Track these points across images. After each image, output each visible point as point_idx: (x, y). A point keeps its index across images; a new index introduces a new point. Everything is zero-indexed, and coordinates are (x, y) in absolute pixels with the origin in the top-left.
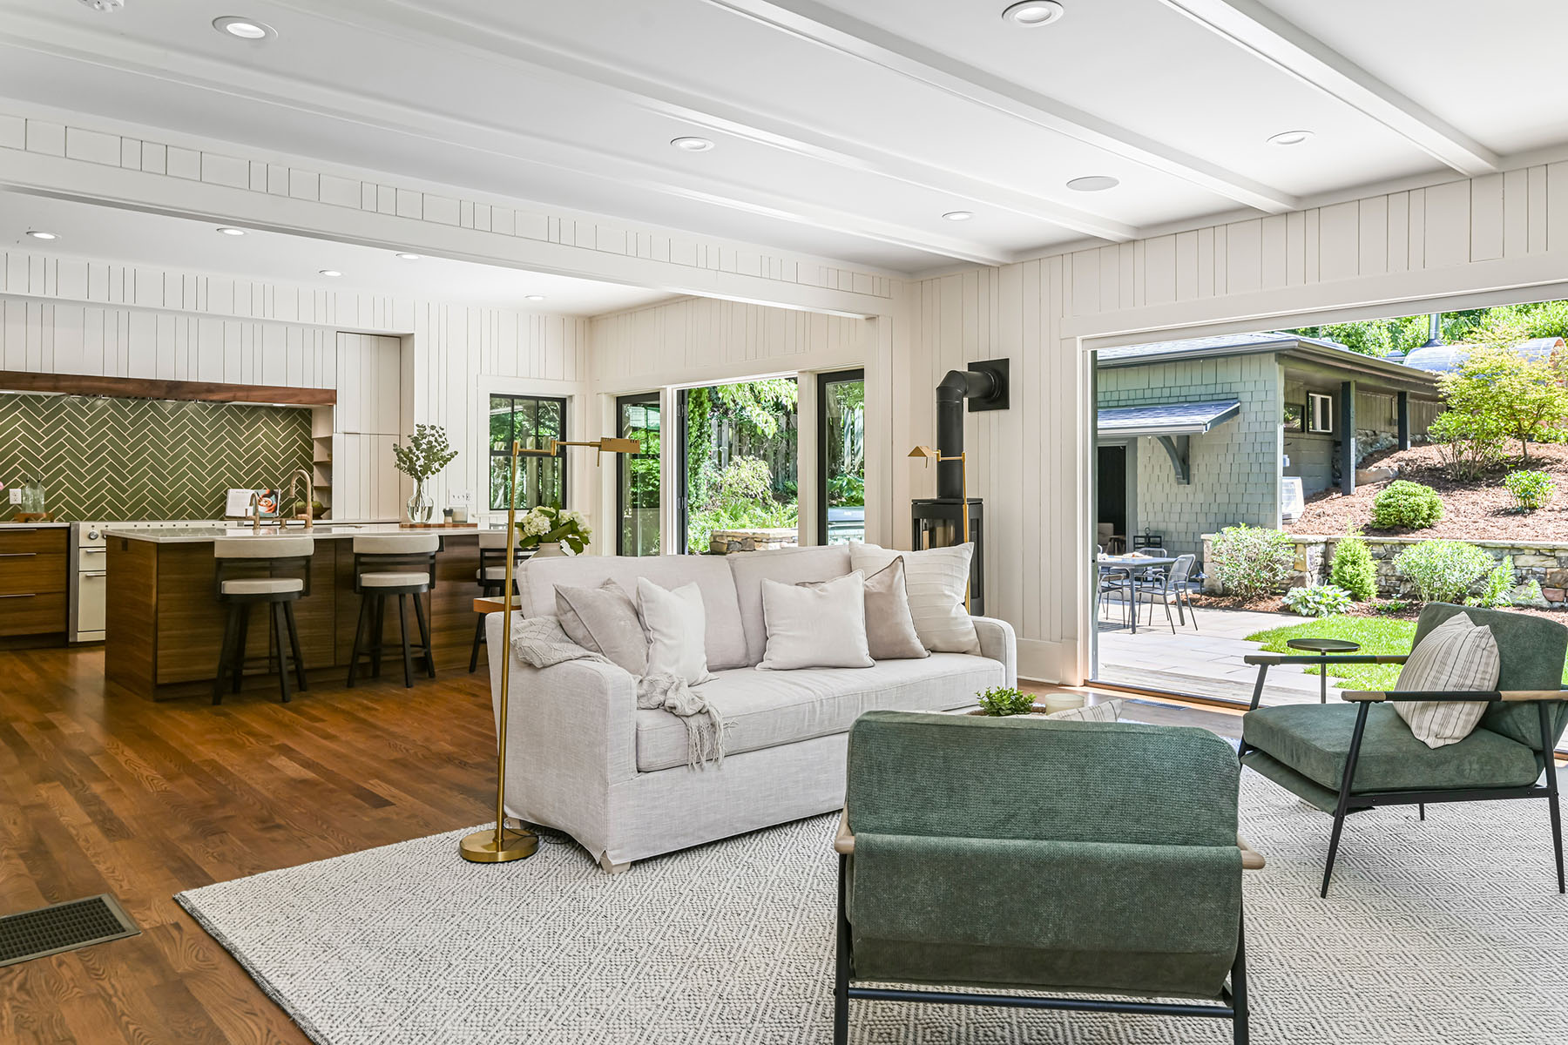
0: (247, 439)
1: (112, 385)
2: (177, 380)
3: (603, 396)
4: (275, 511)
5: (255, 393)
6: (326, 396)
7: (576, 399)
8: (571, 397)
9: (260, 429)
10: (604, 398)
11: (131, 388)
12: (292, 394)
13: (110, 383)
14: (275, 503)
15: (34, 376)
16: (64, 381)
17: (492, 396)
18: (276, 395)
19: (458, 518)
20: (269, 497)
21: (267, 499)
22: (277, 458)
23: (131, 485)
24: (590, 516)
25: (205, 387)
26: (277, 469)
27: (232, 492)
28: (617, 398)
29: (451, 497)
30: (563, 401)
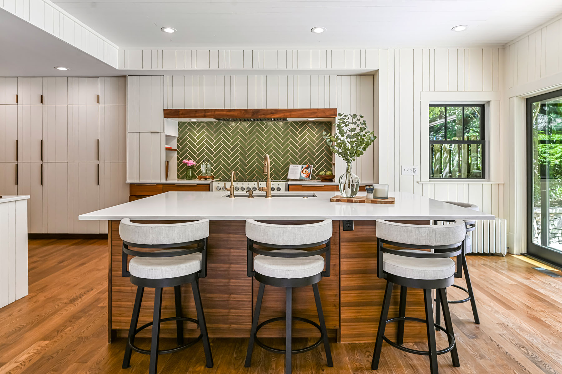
0: (300, 139)
1: (228, 113)
2: (257, 108)
3: (515, 98)
4: (309, 177)
5: (294, 113)
6: (332, 112)
7: (492, 104)
8: (488, 102)
9: (306, 133)
10: (516, 100)
11: (236, 114)
12: (313, 112)
13: (227, 112)
14: (310, 172)
15: (196, 111)
16: (209, 112)
17: (431, 105)
18: (305, 113)
19: (379, 195)
20: (307, 169)
21: (306, 170)
22: (314, 148)
23: (248, 162)
24: (504, 184)
25: (270, 112)
26: (314, 154)
27: (291, 166)
28: (527, 99)
29: (403, 170)
30: (482, 106)
